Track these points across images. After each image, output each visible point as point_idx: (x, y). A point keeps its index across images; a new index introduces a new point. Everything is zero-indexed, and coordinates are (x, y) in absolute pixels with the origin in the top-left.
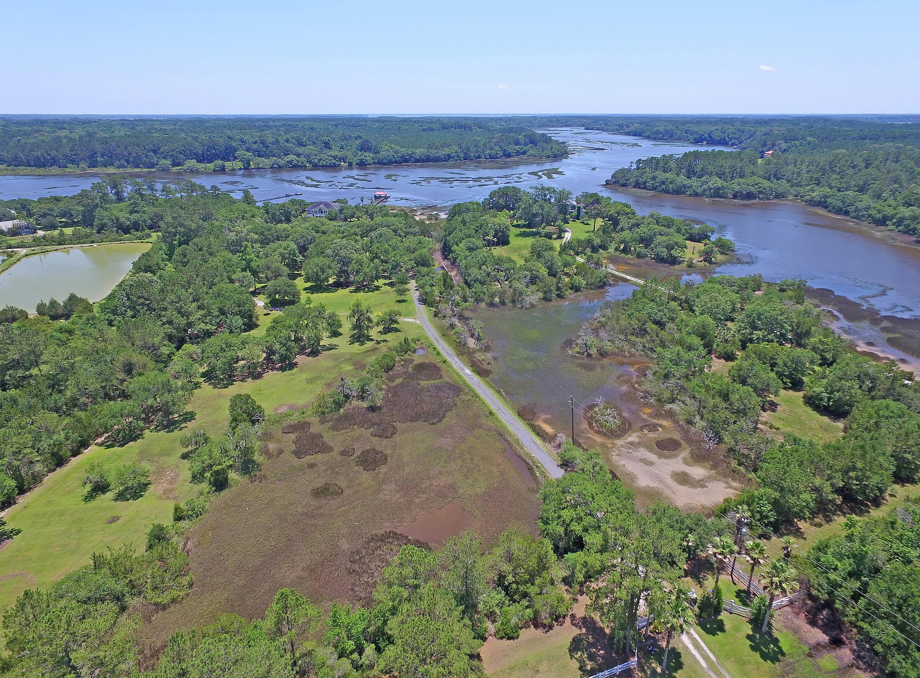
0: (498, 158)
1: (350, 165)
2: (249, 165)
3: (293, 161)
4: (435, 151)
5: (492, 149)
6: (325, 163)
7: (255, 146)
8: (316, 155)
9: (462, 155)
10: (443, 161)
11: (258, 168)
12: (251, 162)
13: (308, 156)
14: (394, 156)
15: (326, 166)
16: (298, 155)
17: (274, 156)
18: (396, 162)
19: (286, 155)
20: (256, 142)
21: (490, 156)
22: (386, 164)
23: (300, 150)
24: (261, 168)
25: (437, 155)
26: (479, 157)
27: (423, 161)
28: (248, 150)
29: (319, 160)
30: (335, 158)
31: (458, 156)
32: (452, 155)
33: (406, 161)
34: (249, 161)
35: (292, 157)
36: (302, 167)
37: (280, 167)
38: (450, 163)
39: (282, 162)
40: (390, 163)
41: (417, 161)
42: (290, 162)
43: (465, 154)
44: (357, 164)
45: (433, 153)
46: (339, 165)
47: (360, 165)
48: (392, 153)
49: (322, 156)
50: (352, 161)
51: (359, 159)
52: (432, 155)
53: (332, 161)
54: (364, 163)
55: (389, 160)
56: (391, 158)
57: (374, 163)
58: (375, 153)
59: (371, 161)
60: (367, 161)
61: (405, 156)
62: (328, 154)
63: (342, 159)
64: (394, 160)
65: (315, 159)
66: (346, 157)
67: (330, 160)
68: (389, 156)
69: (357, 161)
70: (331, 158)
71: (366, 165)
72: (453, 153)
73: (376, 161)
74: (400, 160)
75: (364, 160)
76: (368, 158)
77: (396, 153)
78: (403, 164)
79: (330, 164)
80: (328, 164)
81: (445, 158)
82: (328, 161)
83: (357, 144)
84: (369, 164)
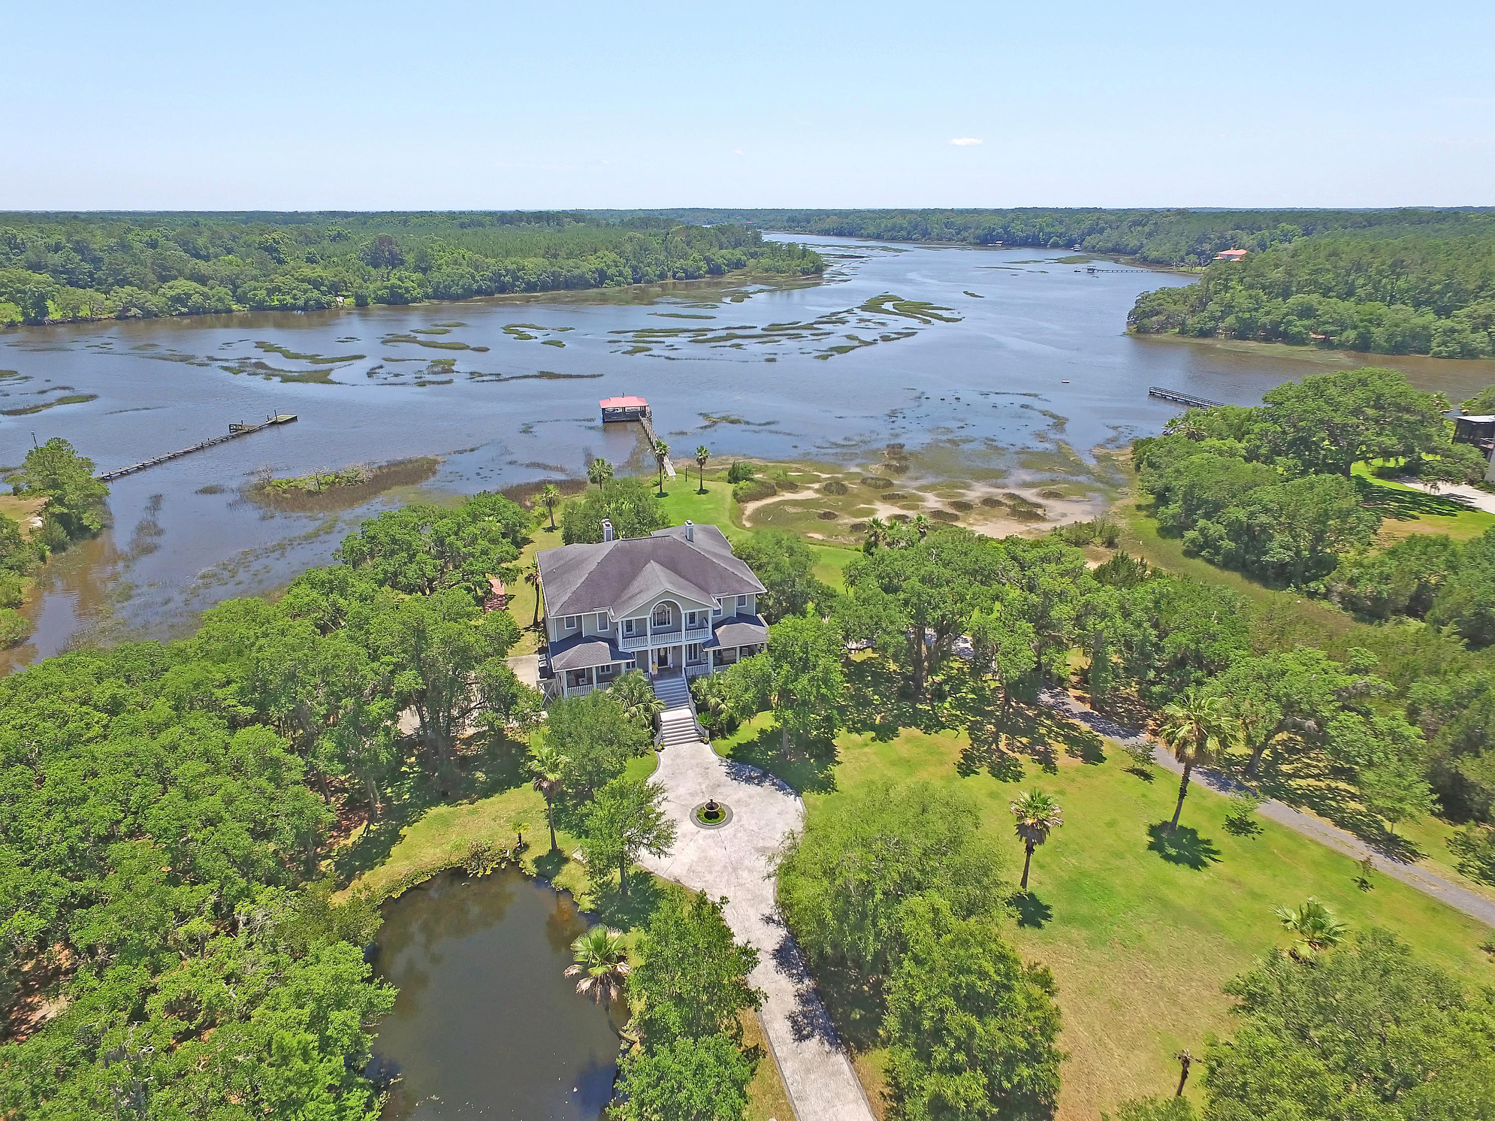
0: (700, 276)
1: (361, 303)
2: (44, 312)
3: (189, 296)
4: (571, 262)
5: (685, 256)
6: (289, 299)
7: (56, 259)
8: (255, 278)
9: (628, 271)
10: (588, 286)
11: (76, 321)
12: (49, 303)
13: (233, 283)
14: (473, 278)
15: (294, 307)
16: (202, 280)
17: (122, 283)
18: (479, 292)
19: (164, 279)
20: (57, 248)
21: (685, 271)
22: (456, 298)
23: (202, 266)
24: (85, 320)
25: (576, 272)
26: (662, 276)
27: (544, 288)
28: (36, 267)
29: (270, 292)
30: (316, 284)
31: (621, 274)
32: (609, 272)
33: (503, 289)
34: (42, 298)
35: (182, 286)
36: (217, 312)
37: (149, 315)
38: (609, 289)
39: (154, 301)
40: (468, 294)
41: (531, 287)
42: (177, 299)
43: (635, 269)
44: (379, 300)
45: (567, 267)
46: (329, 304)
47: (389, 303)
48: (466, 269)
49: (279, 280)
50: (365, 292)
51: (386, 288)
52: (564, 272)
53: (309, 294)
54: (401, 296)
55: (463, 287)
56: (467, 281)
57: (428, 297)
58: (424, 271)
59: (418, 292)
60: (407, 290)
61: (501, 275)
62: (296, 275)
63: (335, 289)
64: (475, 286)
65: (255, 289)
66: (345, 282)
67: (305, 291)
68: (462, 276)
69: (380, 293)
70: (305, 286)
71: (407, 302)
72: (608, 267)
73: (430, 290)
74: (489, 287)
75: (400, 287)
76: (409, 284)
77: (476, 269)
78: (496, 295)
79: (306, 302)
80: (301, 303)
81: (595, 280)
82: (299, 294)
83: (362, 250)
84: (414, 300)
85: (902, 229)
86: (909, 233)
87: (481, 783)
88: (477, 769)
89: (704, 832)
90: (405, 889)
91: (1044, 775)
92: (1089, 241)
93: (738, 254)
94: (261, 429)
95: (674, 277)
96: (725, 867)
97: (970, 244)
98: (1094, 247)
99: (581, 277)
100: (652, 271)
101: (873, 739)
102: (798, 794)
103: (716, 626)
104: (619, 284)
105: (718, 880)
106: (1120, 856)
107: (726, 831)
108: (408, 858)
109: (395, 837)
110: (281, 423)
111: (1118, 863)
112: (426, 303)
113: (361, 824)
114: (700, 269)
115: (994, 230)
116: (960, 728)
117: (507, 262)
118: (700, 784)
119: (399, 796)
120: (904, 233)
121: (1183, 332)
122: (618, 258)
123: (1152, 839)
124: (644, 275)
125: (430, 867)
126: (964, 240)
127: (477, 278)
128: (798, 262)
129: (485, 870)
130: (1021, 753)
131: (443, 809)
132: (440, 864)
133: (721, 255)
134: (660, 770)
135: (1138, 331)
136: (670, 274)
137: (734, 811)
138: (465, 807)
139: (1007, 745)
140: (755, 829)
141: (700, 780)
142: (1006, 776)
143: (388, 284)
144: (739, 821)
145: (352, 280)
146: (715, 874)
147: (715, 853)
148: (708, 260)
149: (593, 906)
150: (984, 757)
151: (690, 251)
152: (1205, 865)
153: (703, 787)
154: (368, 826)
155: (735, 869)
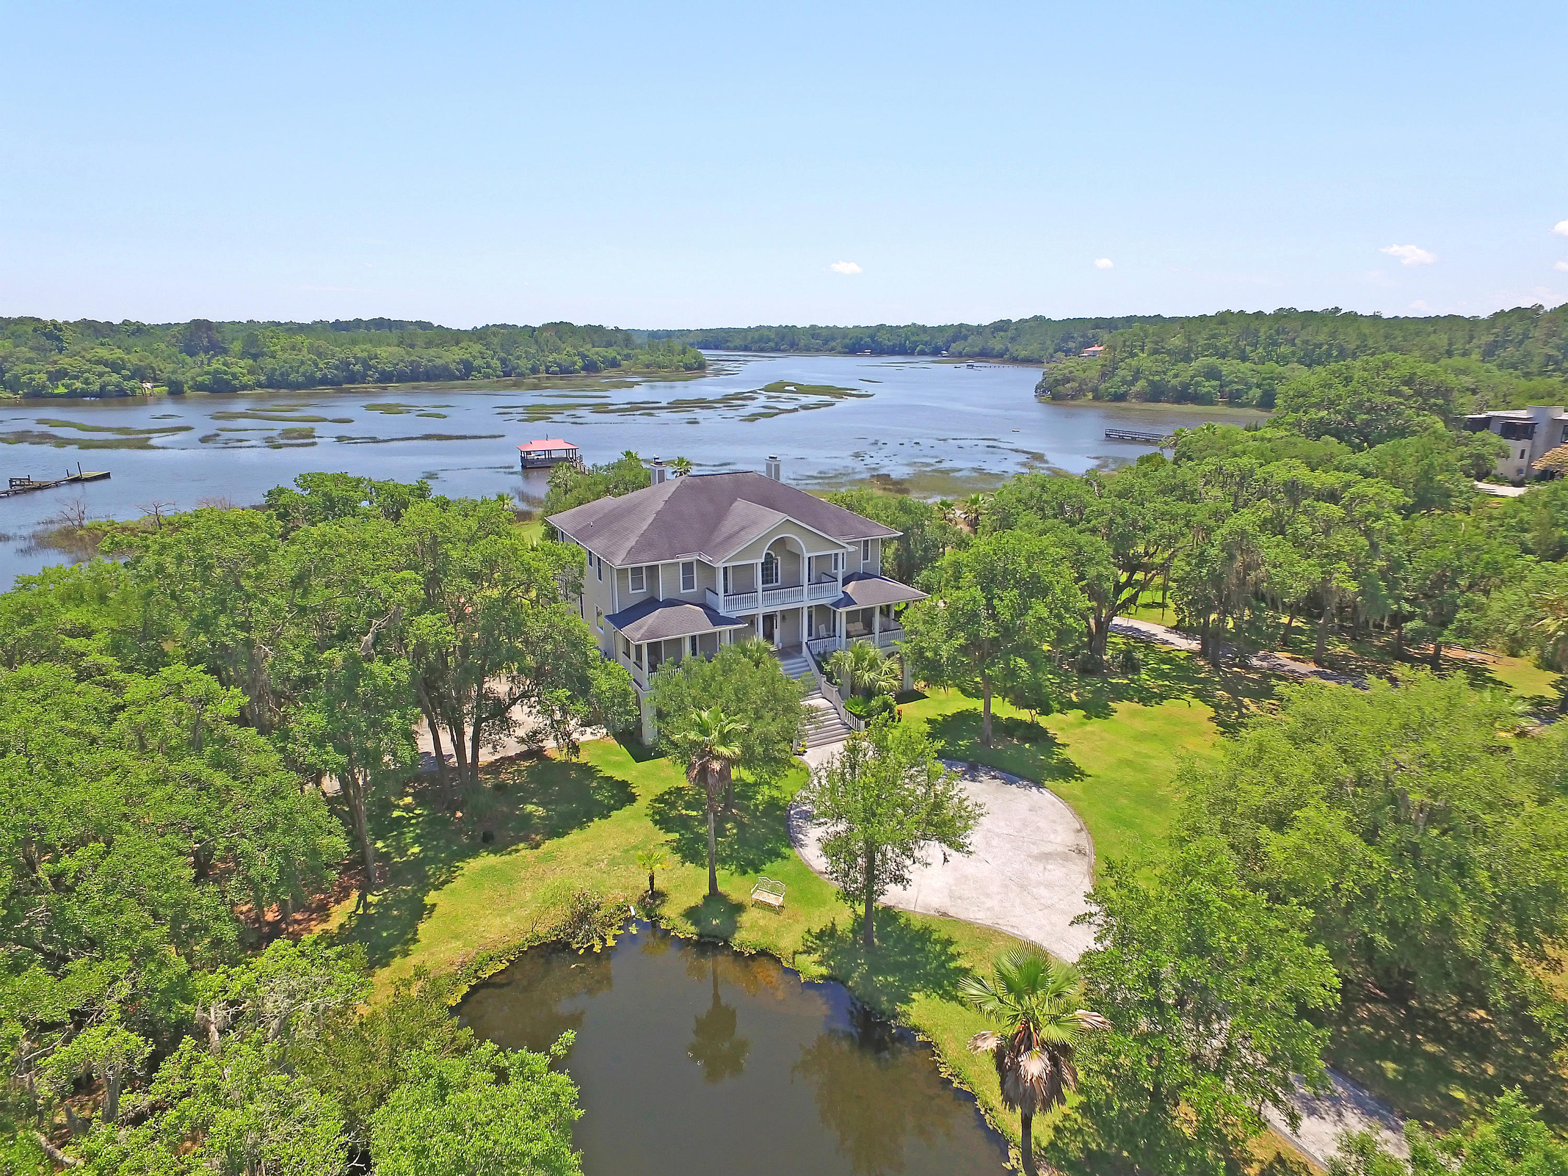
0: (577, 371)
1: (175, 389)
4: (432, 352)
5: (557, 350)
6: (78, 385)
8: (30, 361)
9: (496, 363)
10: (452, 377)
14: (316, 365)
15: (84, 394)
18: (324, 381)
21: (559, 365)
22: (297, 386)
25: (439, 362)
26: (534, 370)
27: (402, 378)
29: (52, 376)
30: (115, 367)
31: (489, 366)
32: (475, 363)
33: (352, 378)
38: (473, 382)
40: (310, 382)
41: (386, 378)
43: (503, 361)
44: (199, 387)
45: (427, 356)
46: (133, 390)
47: (212, 390)
48: (305, 355)
49: (64, 362)
50: (181, 378)
51: (207, 373)
52: (424, 362)
53: (106, 378)
54: (227, 383)
55: (304, 375)
56: (308, 368)
57: (260, 385)
58: (255, 357)
59: (248, 379)
60: (235, 376)
61: (349, 364)
62: (88, 356)
63: (140, 374)
64: (318, 375)
65: (31, 372)
66: (152, 368)
67: (101, 375)
68: (303, 363)
69: (199, 379)
70: (101, 368)
71: (234, 390)
72: (475, 358)
73: (263, 378)
74: (335, 375)
75: (226, 373)
76: (236, 370)
77: (319, 355)
78: (344, 386)
79: (103, 388)
80: (96, 388)
81: (460, 371)
82: (92, 378)
83: (174, 336)
84: (244, 387)
85: (769, 340)
86: (777, 344)
87: (539, 817)
88: (525, 801)
90: (465, 989)
92: (954, 347)
93: (611, 353)
94: (57, 484)
95: (547, 372)
96: (1005, 886)
97: (840, 353)
98: (960, 353)
99: (446, 368)
100: (524, 364)
101: (1086, 718)
102: (1039, 785)
103: (846, 581)
104: (487, 376)
105: (1007, 905)
108: (456, 937)
109: (420, 911)
110: (87, 480)
112: (259, 391)
113: (347, 896)
114: (575, 363)
115: (861, 339)
116: (1184, 697)
117: (357, 350)
119: (402, 851)
120: (772, 344)
121: (1097, 398)
122: (483, 349)
124: (514, 369)
125: (501, 947)
126: (832, 349)
127: (321, 366)
128: (679, 358)
129: (603, 940)
131: (487, 860)
132: (518, 941)
133: (595, 353)
135: (1053, 399)
136: (543, 368)
138: (524, 853)
143: (211, 369)
145: (162, 367)
146: (997, 898)
147: (976, 869)
148: (583, 356)
149: (824, 971)
151: (563, 346)
154: (362, 897)
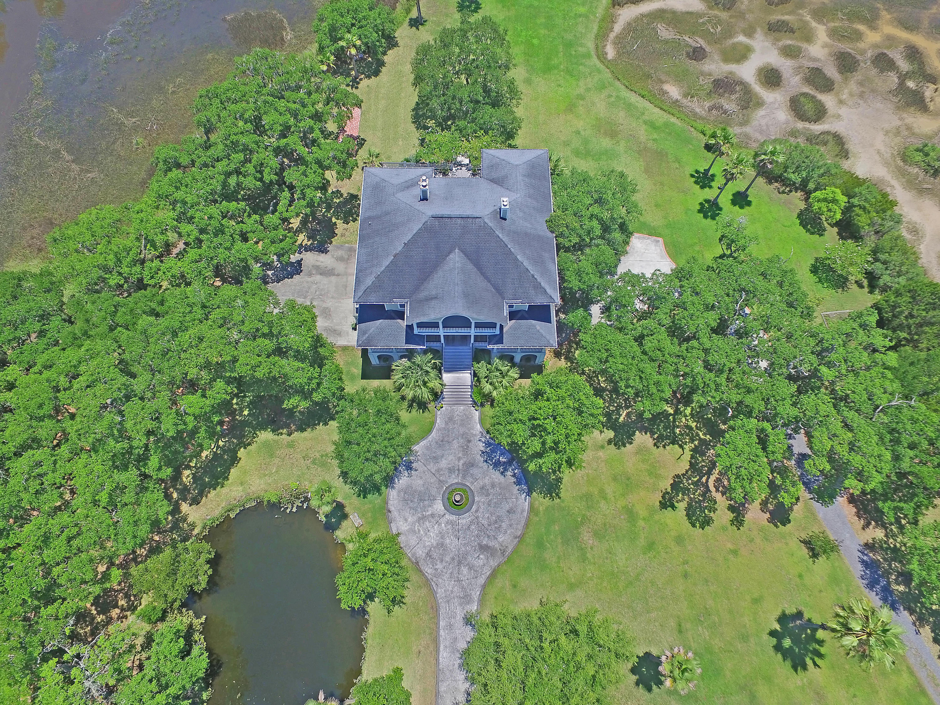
89: (448, 517)
90: (239, 510)
91: (730, 527)
96: (453, 559)
101: (610, 442)
102: (529, 493)
105: (444, 571)
106: (745, 638)
107: (465, 520)
109: (234, 459)
111: (739, 646)
116: (686, 447)
118: (459, 459)
123: (778, 627)
129: (292, 507)
130: (723, 494)
131: (269, 435)
134: (434, 434)
137: (476, 499)
138: (284, 437)
139: (718, 480)
140: (485, 522)
141: (460, 455)
142: (697, 519)
144: (477, 511)
146: (444, 564)
147: (451, 542)
150: (688, 490)
152: (805, 667)
153: (462, 462)
155: (460, 563)
